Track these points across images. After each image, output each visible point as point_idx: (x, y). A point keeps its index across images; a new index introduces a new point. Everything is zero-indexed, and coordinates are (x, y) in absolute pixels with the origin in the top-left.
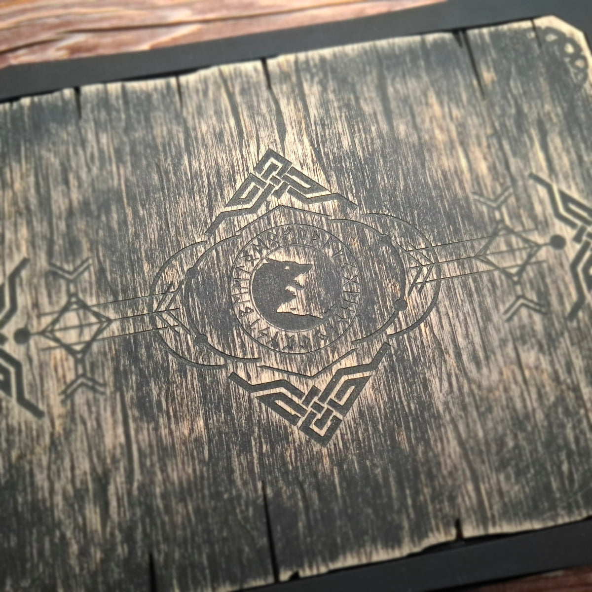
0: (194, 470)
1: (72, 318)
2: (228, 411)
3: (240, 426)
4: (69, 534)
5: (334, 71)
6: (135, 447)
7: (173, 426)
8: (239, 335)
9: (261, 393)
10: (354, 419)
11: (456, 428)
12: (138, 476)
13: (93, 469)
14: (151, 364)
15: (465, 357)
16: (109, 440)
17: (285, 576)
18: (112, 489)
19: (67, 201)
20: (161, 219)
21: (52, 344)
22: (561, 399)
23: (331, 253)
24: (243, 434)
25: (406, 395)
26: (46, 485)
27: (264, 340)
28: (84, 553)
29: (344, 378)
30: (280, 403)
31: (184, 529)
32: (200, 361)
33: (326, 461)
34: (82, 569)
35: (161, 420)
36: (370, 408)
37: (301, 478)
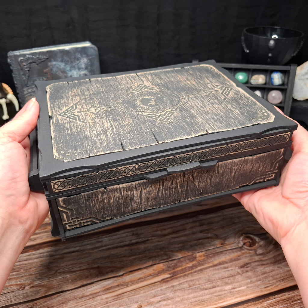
0: (131, 128)
1: (93, 108)
2: (138, 119)
3: (142, 121)
4: (96, 141)
5: (153, 74)
6: (113, 126)
7: (124, 122)
8: (138, 108)
9: (147, 116)
10: (173, 118)
11: (201, 117)
12: (115, 130)
13: (102, 130)
14: (116, 114)
15: (199, 107)
16: (106, 125)
17: (161, 142)
18: (108, 133)
19: (89, 93)
20: (114, 94)
21: (88, 113)
22: (226, 111)
23: (160, 96)
24: (143, 122)
25: (186, 114)
26: (89, 134)
27: (146, 109)
28: (101, 143)
29: (168, 112)
30: (152, 117)
31: (130, 137)
32: (129, 112)
33: (168, 125)
34: (101, 146)
35: (120, 122)
36: (177, 116)
37: (161, 127)
